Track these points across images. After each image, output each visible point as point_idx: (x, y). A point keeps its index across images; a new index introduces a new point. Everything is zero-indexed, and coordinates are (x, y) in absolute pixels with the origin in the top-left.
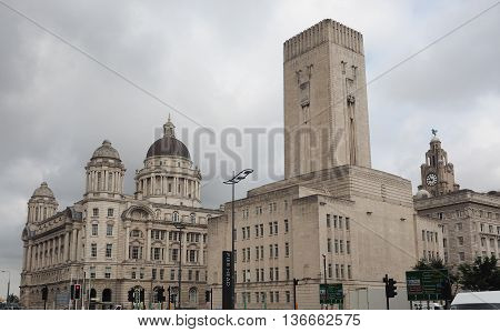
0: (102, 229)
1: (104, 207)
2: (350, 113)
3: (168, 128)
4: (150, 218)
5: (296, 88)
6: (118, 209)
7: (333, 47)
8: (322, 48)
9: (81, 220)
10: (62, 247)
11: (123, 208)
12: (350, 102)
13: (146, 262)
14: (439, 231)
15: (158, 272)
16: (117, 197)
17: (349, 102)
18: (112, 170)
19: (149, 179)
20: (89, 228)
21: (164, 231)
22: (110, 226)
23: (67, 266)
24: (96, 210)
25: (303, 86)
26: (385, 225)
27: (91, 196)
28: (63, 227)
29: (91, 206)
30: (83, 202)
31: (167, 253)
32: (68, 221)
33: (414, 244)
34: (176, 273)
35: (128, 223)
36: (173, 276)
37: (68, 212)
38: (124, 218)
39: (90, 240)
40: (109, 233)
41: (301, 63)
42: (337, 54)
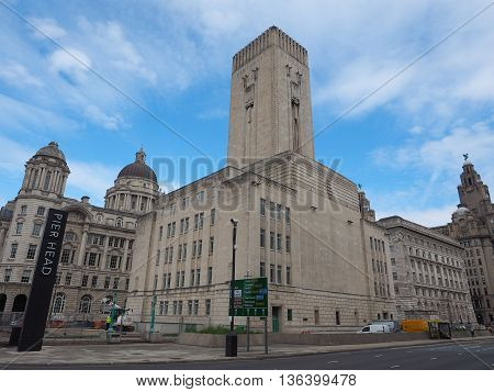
0: (28, 227)
1: (34, 206)
2: (294, 114)
4: (87, 220)
5: (242, 91)
7: (278, 52)
8: (268, 53)
12: (295, 104)
13: (76, 267)
14: (386, 240)
15: (90, 279)
16: (52, 196)
17: (293, 103)
18: (50, 169)
19: (115, 196)
20: (14, 225)
21: (103, 237)
22: (38, 226)
24: (24, 208)
25: (248, 89)
26: (332, 225)
27: (23, 192)
29: (20, 203)
31: (104, 260)
33: (361, 251)
36: (107, 284)
39: (12, 239)
40: (36, 233)
42: (282, 58)
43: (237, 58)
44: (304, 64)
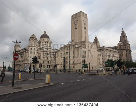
0: (33, 53)
1: (33, 48)
2: (85, 31)
3: (45, 32)
4: (43, 50)
5: (74, 25)
6: (36, 49)
7: (82, 17)
8: (80, 17)
9: (28, 50)
10: (23, 56)
11: (37, 48)
13: (42, 60)
14: (101, 54)
15: (44, 62)
16: (36, 46)
18: (35, 40)
19: (41, 43)
20: (30, 52)
21: (45, 53)
22: (34, 52)
23: (25, 60)
24: (31, 49)
25: (76, 25)
27: (30, 46)
28: (23, 52)
29: (30, 48)
30: (28, 47)
31: (46, 58)
32: (25, 51)
34: (48, 62)
35: (38, 51)
37: (25, 49)
38: (37, 50)
39: (30, 55)
40: (34, 54)
41: (75, 20)
42: (83, 18)
43: (72, 16)
44: (87, 19)
